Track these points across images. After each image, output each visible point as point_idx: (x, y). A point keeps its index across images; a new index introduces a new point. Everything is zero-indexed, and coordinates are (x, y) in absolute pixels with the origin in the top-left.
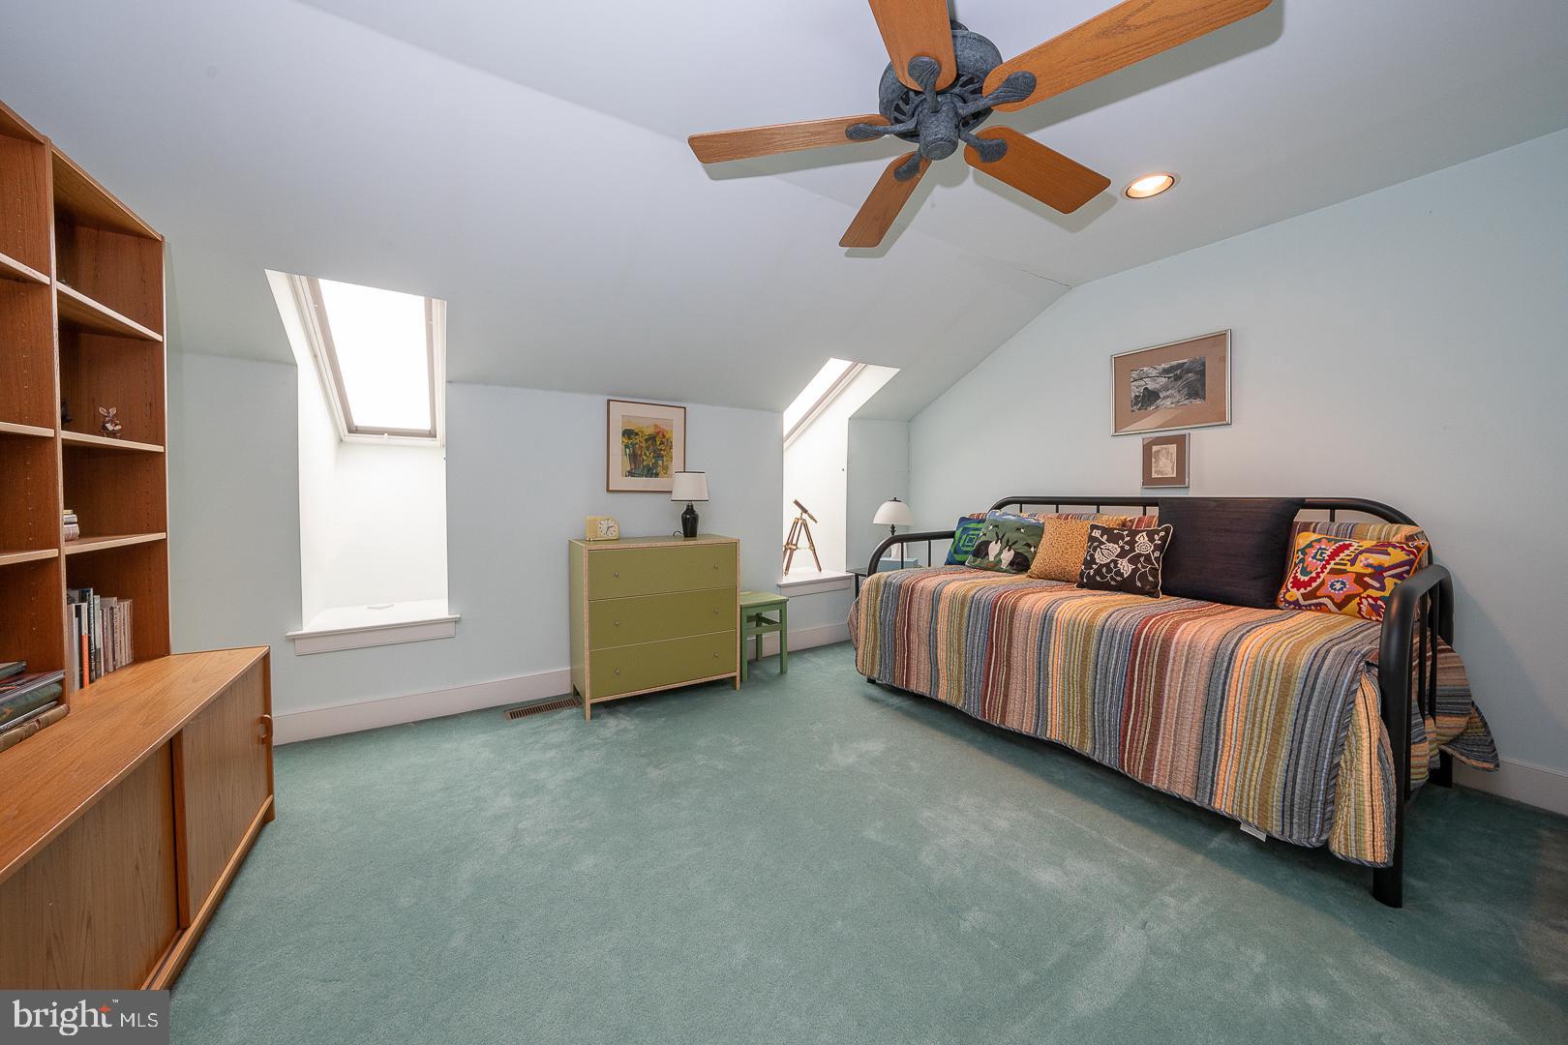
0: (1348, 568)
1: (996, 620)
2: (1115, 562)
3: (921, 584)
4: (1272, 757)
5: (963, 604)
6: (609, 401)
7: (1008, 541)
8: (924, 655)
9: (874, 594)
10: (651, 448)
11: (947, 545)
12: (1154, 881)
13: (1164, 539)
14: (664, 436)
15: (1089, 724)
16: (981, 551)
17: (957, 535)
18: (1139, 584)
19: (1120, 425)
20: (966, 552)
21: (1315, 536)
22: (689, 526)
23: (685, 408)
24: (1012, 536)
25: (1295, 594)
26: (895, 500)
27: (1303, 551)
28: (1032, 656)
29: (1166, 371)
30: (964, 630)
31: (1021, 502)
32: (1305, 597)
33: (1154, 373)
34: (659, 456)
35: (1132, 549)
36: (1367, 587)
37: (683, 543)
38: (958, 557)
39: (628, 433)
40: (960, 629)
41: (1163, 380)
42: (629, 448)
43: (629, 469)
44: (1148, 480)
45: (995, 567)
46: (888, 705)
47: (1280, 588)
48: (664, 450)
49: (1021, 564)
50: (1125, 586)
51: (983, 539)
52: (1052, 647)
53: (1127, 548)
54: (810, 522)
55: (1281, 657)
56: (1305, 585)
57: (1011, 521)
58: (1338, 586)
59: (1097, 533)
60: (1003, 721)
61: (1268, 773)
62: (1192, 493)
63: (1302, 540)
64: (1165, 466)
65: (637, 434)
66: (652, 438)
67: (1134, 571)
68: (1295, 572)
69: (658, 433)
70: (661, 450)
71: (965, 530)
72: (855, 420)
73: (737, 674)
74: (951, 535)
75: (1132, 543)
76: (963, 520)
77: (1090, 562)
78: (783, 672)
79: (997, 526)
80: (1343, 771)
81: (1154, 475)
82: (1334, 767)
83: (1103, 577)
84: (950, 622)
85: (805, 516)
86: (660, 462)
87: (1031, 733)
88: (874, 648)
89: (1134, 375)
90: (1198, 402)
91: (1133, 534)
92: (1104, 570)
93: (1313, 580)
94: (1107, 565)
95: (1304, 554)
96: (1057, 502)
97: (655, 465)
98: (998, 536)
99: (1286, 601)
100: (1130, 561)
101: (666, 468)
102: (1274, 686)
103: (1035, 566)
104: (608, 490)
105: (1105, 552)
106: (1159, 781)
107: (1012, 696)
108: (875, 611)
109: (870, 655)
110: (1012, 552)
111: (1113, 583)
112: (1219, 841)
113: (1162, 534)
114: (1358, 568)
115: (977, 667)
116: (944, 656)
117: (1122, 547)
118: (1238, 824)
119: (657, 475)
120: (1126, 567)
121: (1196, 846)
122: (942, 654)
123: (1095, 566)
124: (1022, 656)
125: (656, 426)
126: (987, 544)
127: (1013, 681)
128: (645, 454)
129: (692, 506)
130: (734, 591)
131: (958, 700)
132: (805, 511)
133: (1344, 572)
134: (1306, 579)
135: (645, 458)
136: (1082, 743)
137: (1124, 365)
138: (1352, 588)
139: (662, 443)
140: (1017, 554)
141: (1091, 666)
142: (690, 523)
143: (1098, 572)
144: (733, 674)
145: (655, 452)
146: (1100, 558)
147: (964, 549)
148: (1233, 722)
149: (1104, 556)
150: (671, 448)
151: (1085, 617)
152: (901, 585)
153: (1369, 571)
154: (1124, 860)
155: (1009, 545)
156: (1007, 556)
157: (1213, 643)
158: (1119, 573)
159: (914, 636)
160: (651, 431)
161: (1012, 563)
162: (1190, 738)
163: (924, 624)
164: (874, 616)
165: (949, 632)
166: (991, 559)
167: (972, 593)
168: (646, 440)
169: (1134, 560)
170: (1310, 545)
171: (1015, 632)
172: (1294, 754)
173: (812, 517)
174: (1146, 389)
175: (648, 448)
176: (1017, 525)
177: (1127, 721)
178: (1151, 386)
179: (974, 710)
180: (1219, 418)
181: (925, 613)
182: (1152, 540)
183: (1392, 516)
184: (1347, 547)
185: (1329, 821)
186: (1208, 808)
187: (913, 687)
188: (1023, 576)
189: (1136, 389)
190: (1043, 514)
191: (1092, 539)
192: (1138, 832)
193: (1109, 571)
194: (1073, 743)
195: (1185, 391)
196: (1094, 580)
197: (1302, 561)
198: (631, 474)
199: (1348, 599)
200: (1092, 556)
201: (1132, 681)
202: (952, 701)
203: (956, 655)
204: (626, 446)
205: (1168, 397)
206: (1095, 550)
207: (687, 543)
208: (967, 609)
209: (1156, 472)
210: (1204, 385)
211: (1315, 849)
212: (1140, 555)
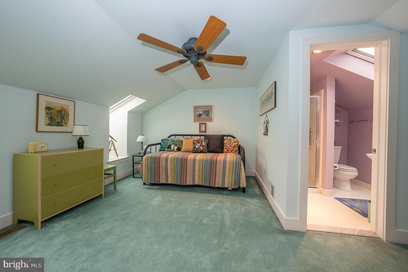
0: (232, 146)
1: (183, 163)
2: (199, 147)
3: (162, 156)
4: (232, 176)
5: (174, 159)
6: (38, 95)
7: (176, 144)
8: (164, 174)
9: (147, 160)
10: (59, 115)
11: (159, 146)
12: (222, 202)
13: (207, 142)
14: (65, 111)
15: (203, 179)
16: (169, 147)
17: (162, 144)
18: (204, 151)
19: (195, 121)
20: (165, 148)
21: (227, 141)
22: (81, 144)
23: (75, 102)
24: (177, 143)
25: (226, 150)
26: (143, 135)
27: (226, 143)
28: (192, 168)
29: (203, 111)
30: (175, 165)
31: (175, 135)
32: (227, 151)
33: (201, 111)
34: (63, 118)
35: (202, 145)
36: (234, 148)
37: (77, 151)
38: (163, 149)
39: (48, 108)
40: (174, 165)
41: (202, 112)
42: (48, 114)
43: (48, 123)
44: (200, 131)
45: (173, 150)
46: (154, 189)
47: (223, 150)
48: (65, 116)
49: (179, 149)
50: (202, 152)
51: (170, 144)
52: (196, 165)
53: (201, 144)
54: (114, 142)
55: (232, 160)
56: (227, 149)
57: (175, 140)
58: (231, 148)
59: (195, 142)
60: (186, 184)
61: (232, 178)
62: (207, 134)
63: (225, 141)
64: (203, 129)
65: (53, 109)
66: (60, 112)
67: (203, 149)
68: (225, 147)
69: (63, 110)
70: (64, 116)
71: (164, 142)
72: (130, 113)
73: (103, 193)
74: (160, 144)
75: (202, 143)
76: (162, 140)
77: (194, 148)
78: (115, 188)
79: (172, 141)
80: (241, 175)
81: (201, 130)
82: (240, 175)
83: (197, 150)
84: (171, 164)
85: (113, 140)
86: (64, 121)
87: (192, 184)
88: (148, 175)
89: (197, 110)
90: (208, 117)
91: (202, 142)
92: (198, 149)
93: (228, 148)
94: (198, 148)
95: (226, 144)
96: (183, 135)
97: (61, 122)
98: (173, 143)
99: (225, 152)
100: (202, 147)
101: (66, 123)
102: (232, 164)
103: (183, 149)
104: (37, 131)
105: (197, 145)
106: (217, 186)
107: (187, 177)
108: (148, 165)
109: (147, 177)
110: (177, 147)
111: (199, 151)
112: (225, 192)
113: (206, 141)
114: (233, 145)
115: (179, 173)
116: (170, 172)
117: (200, 144)
118: (228, 188)
119: (62, 126)
120: (201, 148)
121: (223, 194)
122: (169, 172)
123: (196, 148)
124: (189, 168)
125: (62, 107)
126: (171, 145)
127: (187, 174)
128: (57, 117)
129: (82, 137)
130: (102, 165)
131: (174, 182)
132: (113, 139)
133: (231, 146)
134: (227, 148)
135: (56, 119)
136: (202, 183)
137: (196, 108)
138: (233, 149)
139: (64, 114)
140: (178, 147)
141: (204, 167)
142: (81, 143)
143: (196, 149)
144: (101, 193)
145: (61, 117)
146: (197, 147)
147: (164, 147)
148: (227, 172)
149: (198, 146)
150: (68, 116)
151: (202, 158)
152: (156, 157)
153: (234, 146)
154: (217, 200)
155: (176, 145)
156: (176, 148)
157: (223, 159)
158: (200, 149)
159: (161, 170)
160: (60, 108)
161: (177, 149)
162: (221, 176)
163: (164, 165)
164: (148, 166)
165: (171, 166)
166: (172, 149)
167: (176, 156)
168: (57, 112)
169: (203, 147)
170: (227, 142)
171: (188, 164)
172: (235, 174)
173: (115, 140)
174: (199, 113)
175: (58, 115)
176: (177, 141)
177: (211, 176)
178: (200, 113)
179: (179, 183)
180: (211, 120)
181: (164, 163)
182: (205, 143)
183: (234, 138)
184: (231, 142)
185: (239, 183)
186: (224, 187)
187: (161, 182)
188: (180, 152)
189: (198, 113)
190: (181, 138)
191: (194, 143)
192: (215, 195)
193: (199, 149)
194: (200, 184)
195: (206, 115)
196: (196, 151)
197: (226, 145)
198: (49, 125)
199: (232, 150)
200: (195, 146)
201: (211, 168)
202: (172, 183)
203: (173, 171)
204: (47, 114)
205: (203, 115)
206: (195, 145)
207: (80, 151)
208: (176, 160)
209: (202, 130)
210: (209, 114)
211: (238, 188)
212: (203, 146)
